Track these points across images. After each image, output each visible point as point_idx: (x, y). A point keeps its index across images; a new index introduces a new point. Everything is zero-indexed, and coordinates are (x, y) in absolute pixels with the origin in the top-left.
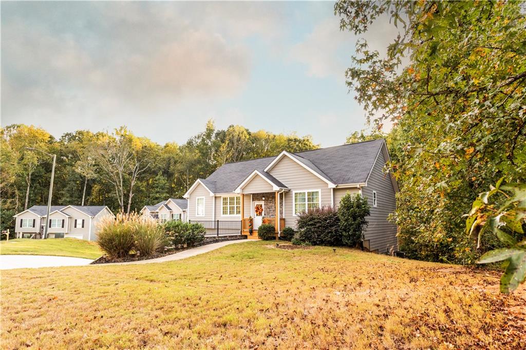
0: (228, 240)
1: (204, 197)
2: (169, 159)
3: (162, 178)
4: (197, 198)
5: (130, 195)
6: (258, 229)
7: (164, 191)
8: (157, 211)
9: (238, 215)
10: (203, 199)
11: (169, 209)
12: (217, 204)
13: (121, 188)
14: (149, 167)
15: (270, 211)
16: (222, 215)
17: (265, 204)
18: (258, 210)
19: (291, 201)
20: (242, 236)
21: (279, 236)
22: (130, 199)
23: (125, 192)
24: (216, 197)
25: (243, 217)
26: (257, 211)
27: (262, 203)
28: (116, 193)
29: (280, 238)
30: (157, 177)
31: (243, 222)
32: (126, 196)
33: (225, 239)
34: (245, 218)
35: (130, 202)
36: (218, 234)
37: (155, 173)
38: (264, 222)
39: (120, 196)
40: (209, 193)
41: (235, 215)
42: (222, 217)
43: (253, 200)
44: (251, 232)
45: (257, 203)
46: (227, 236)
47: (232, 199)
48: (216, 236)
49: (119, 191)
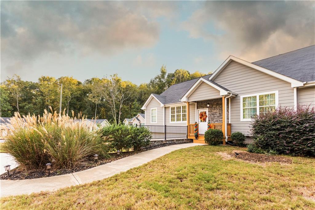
0: (175, 144)
1: (156, 108)
2: (141, 92)
3: (137, 103)
4: (151, 109)
5: (120, 113)
6: (204, 133)
7: (138, 111)
8: (132, 122)
9: (184, 122)
10: (155, 109)
11: (139, 120)
12: (166, 113)
13: (115, 109)
14: (130, 97)
15: (214, 117)
16: (171, 122)
17: (209, 111)
18: (203, 117)
19: (238, 106)
20: (188, 140)
21: (226, 141)
22: (120, 116)
23: (117, 112)
24: (165, 108)
25: (189, 123)
26: (201, 118)
27: (207, 110)
28: (112, 112)
29: (227, 143)
30: (134, 103)
31: (189, 127)
32: (118, 114)
33: (172, 143)
34: (190, 123)
35: (120, 117)
36: (165, 138)
37: (133, 100)
38: (210, 127)
39: (114, 114)
40: (160, 104)
41: (181, 122)
42: (170, 123)
43: (197, 108)
44: (197, 136)
45: (201, 110)
46: (174, 140)
47: (179, 108)
48: (164, 139)
49: (114, 111)
